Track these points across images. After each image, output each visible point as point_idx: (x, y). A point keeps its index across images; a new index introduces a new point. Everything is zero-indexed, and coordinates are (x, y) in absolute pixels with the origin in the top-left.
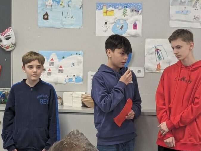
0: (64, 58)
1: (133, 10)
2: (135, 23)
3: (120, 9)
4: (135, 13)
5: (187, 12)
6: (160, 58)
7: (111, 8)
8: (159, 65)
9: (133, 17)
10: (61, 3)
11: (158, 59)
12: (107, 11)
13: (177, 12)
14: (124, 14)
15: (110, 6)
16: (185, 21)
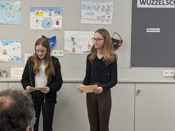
0: (7, 44)
1: (56, 12)
2: (57, 21)
3: (47, 12)
4: (57, 14)
5: (93, 13)
6: (74, 44)
7: (41, 11)
8: (74, 49)
9: (56, 17)
10: (5, 7)
11: (73, 45)
12: (38, 13)
13: (86, 14)
14: (50, 15)
15: (40, 9)
16: (91, 20)
